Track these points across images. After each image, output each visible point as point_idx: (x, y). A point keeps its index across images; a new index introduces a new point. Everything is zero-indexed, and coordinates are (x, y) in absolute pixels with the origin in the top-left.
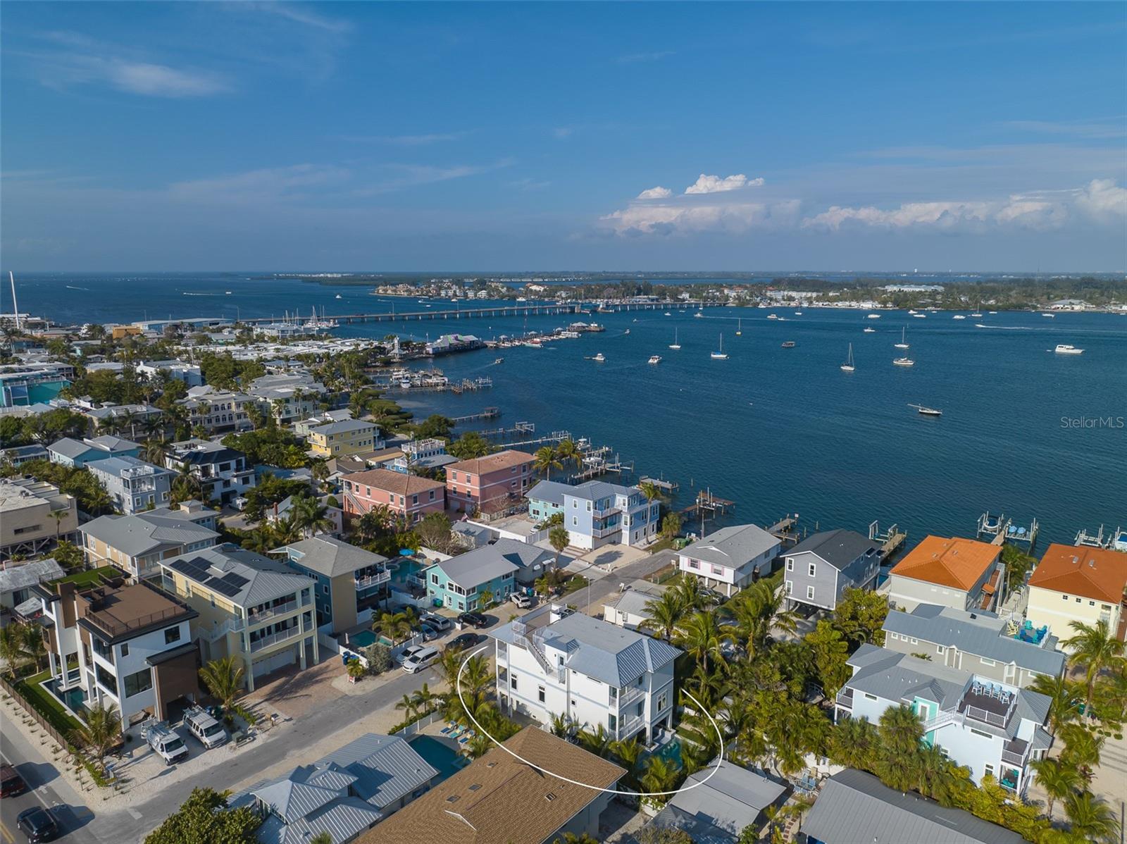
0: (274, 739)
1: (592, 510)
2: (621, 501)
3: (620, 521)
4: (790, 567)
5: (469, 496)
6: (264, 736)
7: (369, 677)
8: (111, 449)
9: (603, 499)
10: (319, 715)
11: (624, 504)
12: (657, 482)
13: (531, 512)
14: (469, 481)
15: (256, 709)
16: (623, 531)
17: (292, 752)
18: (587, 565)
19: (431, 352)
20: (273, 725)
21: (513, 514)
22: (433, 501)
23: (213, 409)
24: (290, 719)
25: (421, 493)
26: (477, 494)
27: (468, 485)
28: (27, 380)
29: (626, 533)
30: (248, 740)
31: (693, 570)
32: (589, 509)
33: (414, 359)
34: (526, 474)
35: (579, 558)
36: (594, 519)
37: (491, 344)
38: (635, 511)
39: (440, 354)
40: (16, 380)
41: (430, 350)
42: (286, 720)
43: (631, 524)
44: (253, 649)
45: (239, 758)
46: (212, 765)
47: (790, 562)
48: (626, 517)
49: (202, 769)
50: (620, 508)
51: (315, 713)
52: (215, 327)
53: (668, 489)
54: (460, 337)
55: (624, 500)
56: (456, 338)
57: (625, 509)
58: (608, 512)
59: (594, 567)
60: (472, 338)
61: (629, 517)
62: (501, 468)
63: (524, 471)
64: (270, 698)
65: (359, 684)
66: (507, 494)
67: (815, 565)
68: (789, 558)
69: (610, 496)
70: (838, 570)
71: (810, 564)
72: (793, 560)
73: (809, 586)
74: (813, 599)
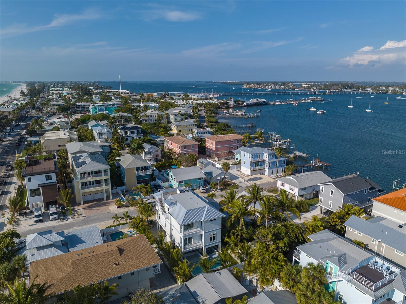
0: (74, 222)
1: (250, 158)
2: (265, 156)
3: (265, 165)
4: (322, 190)
5: (212, 150)
6: (71, 220)
7: (124, 207)
8: (104, 125)
9: (256, 154)
10: (95, 217)
11: (267, 157)
12: (301, 154)
13: (235, 159)
14: (212, 144)
15: (78, 211)
16: (266, 169)
17: (75, 227)
18: (243, 181)
19: (246, 105)
20: (77, 217)
21: (229, 159)
22: (193, 149)
23: (150, 116)
24: (85, 216)
25: (187, 146)
26: (214, 149)
27: (212, 145)
28: (105, 106)
29: (267, 170)
30: (65, 220)
31: (282, 188)
32: (249, 158)
33: (239, 107)
34: (238, 144)
35: (242, 178)
36: (251, 162)
37: (271, 103)
38: (271, 161)
39: (249, 105)
40: (102, 106)
41: (245, 104)
42: (84, 216)
43: (269, 166)
44: (82, 189)
45: (57, 226)
46: (47, 226)
47: (322, 188)
48: (267, 163)
49: (43, 226)
50: (265, 159)
51: (95, 216)
52: (178, 95)
53: (304, 157)
54: (259, 100)
55: (267, 156)
56: (257, 100)
57: (267, 159)
58: (258, 160)
59: (246, 182)
60: (264, 100)
61: (268, 163)
62: (226, 140)
63: (238, 142)
64: (85, 208)
65: (119, 209)
66: (228, 151)
67: (333, 191)
68: (322, 186)
69: (261, 153)
70: (344, 194)
71: (331, 190)
72: (324, 187)
73: (330, 201)
74: (331, 207)
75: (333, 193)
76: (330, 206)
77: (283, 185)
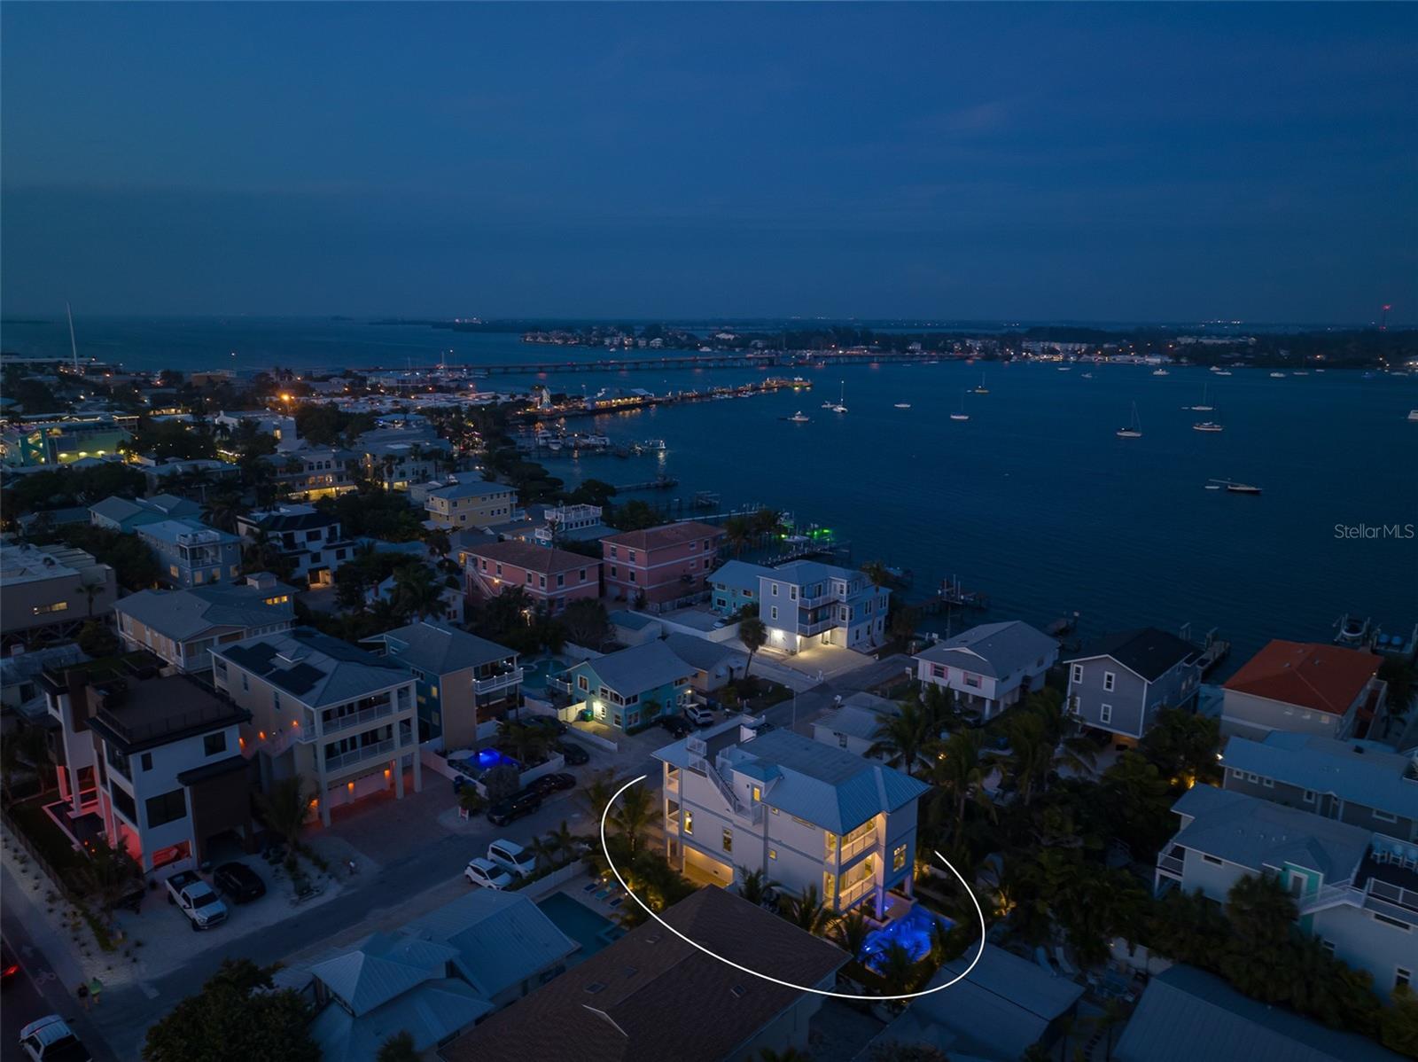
1: (798, 597)
2: (838, 587)
3: (835, 615)
4: (1077, 678)
5: (632, 579)
8: (170, 512)
9: (813, 584)
11: (842, 591)
13: (715, 601)
14: (633, 559)
16: (839, 628)
17: (375, 911)
19: (589, 408)
20: (352, 873)
21: (691, 605)
22: (583, 583)
23: (306, 468)
25: (567, 572)
27: (631, 564)
31: (937, 681)
32: (794, 597)
34: (708, 552)
36: (801, 610)
38: (856, 602)
43: (851, 618)
44: (329, 766)
45: (302, 916)
46: (263, 926)
47: (1078, 670)
48: (843, 609)
50: (836, 597)
51: (412, 858)
55: (842, 586)
57: (843, 597)
58: (820, 600)
59: (802, 676)
61: (847, 609)
63: (706, 548)
65: (475, 820)
67: (1113, 675)
68: (1075, 665)
69: (822, 581)
70: (1147, 681)
71: (1107, 673)
72: (1082, 667)
73: (1104, 705)
74: (1108, 722)
75: (1113, 682)
76: (1106, 717)
77: (939, 672)
